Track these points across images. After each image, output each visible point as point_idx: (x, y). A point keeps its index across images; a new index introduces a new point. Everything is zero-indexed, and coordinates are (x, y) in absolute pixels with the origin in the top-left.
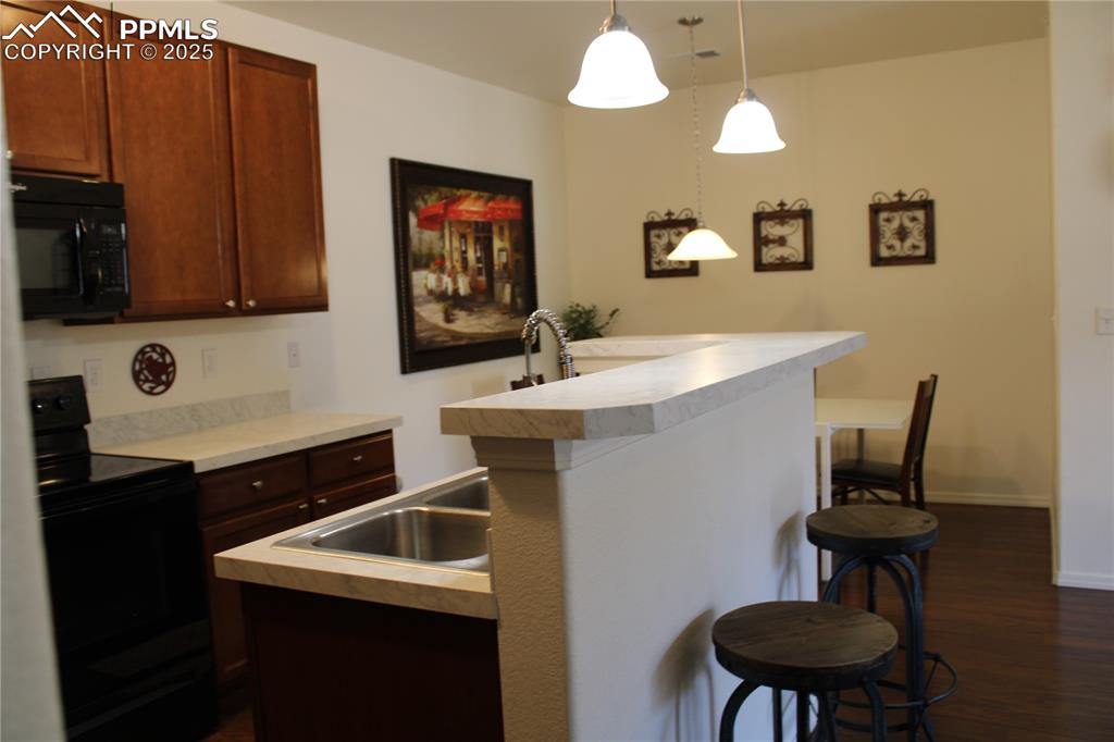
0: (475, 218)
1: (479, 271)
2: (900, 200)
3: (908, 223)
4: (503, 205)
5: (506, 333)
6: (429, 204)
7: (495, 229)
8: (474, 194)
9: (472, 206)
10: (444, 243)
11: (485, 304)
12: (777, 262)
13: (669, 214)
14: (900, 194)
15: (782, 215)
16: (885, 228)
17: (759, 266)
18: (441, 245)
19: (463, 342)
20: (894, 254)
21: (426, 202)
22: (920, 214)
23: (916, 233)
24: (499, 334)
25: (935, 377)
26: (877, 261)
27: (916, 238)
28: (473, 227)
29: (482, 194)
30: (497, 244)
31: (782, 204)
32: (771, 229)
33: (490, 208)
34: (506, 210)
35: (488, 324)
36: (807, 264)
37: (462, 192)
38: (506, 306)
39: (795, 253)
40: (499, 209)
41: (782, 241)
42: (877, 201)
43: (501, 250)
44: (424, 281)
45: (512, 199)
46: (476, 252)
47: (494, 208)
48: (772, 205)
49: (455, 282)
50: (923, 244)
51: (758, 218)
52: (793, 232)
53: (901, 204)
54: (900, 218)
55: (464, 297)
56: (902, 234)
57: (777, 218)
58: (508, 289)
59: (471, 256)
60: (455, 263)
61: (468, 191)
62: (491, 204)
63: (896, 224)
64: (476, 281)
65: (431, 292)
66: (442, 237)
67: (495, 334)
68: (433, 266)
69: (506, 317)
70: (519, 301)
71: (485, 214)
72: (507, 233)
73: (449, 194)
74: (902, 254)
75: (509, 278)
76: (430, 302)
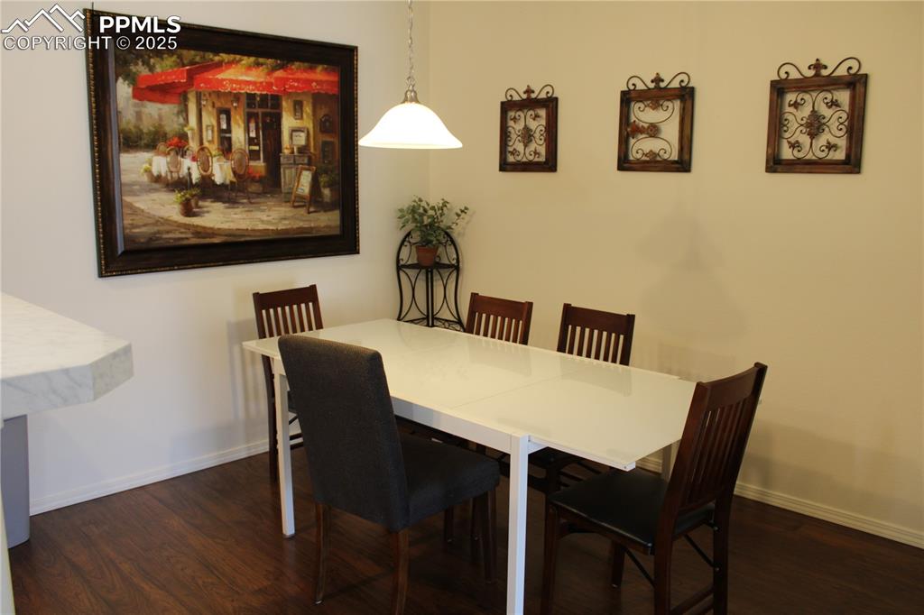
0: (250, 89)
1: (254, 155)
2: (817, 75)
3: (824, 111)
4: (305, 76)
5: (301, 230)
6: (158, 69)
7: (286, 105)
8: (247, 60)
9: (242, 75)
10: (186, 119)
11: (263, 194)
12: (644, 158)
13: (529, 91)
14: (818, 66)
15: (657, 94)
16: (790, 117)
17: (625, 164)
18: (181, 120)
19: (216, 240)
20: (800, 155)
21: (151, 68)
22: (844, 97)
23: (834, 124)
24: (286, 231)
25: (760, 371)
26: (775, 164)
27: (835, 134)
28: (244, 100)
29: (261, 60)
30: (288, 122)
31: (658, 80)
32: (643, 114)
33: (277, 79)
34: (309, 82)
35: (265, 218)
36: (682, 164)
37: (225, 57)
38: (301, 198)
39: (667, 147)
40: (294, 80)
41: (653, 131)
42: (783, 76)
43: (294, 130)
44: (147, 165)
45: (320, 68)
46: (247, 130)
47: (288, 79)
48: (645, 82)
49: (206, 166)
50: (843, 143)
51: (627, 98)
52: (667, 118)
53: (820, 80)
54: (815, 102)
55: (223, 185)
56: (815, 126)
57: (648, 99)
58: (307, 178)
59: (238, 135)
60: (206, 144)
61: (238, 57)
62: (280, 73)
63: (806, 112)
64: (247, 166)
65: (158, 179)
66: (184, 111)
67: (277, 232)
68: (161, 147)
69: (302, 211)
70: (326, 192)
71: (269, 84)
72: (308, 109)
73: (198, 59)
74: (810, 156)
75: (310, 163)
76: (156, 190)
